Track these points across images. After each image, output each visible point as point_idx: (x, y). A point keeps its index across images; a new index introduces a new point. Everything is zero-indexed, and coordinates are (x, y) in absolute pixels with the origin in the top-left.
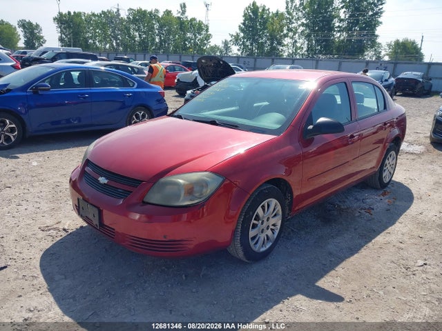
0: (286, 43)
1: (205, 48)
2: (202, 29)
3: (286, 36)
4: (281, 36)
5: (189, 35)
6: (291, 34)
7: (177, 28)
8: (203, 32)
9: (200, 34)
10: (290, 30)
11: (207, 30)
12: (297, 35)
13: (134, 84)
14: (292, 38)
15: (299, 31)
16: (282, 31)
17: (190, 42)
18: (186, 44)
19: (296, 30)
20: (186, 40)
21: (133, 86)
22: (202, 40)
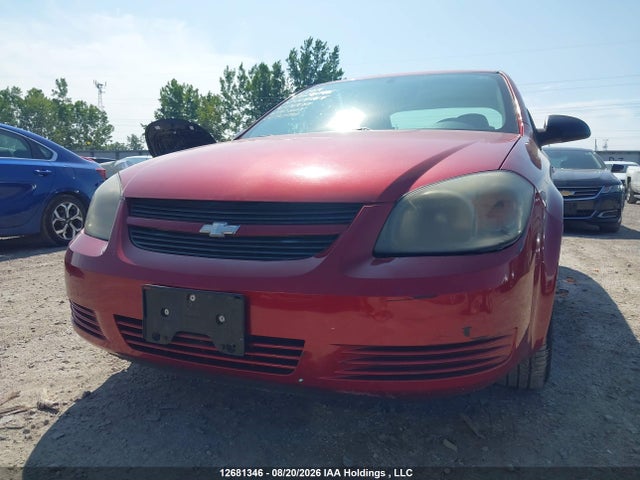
0: (227, 137)
1: (103, 145)
2: (97, 118)
3: (226, 126)
4: (218, 128)
5: (75, 126)
6: (232, 124)
7: (54, 116)
8: (100, 122)
9: (94, 125)
10: (231, 118)
11: (105, 119)
12: (241, 126)
13: (52, 154)
14: (235, 130)
15: (244, 120)
16: (220, 120)
17: (77, 137)
18: (71, 141)
19: (240, 118)
20: (70, 134)
21: (51, 158)
22: (98, 134)
